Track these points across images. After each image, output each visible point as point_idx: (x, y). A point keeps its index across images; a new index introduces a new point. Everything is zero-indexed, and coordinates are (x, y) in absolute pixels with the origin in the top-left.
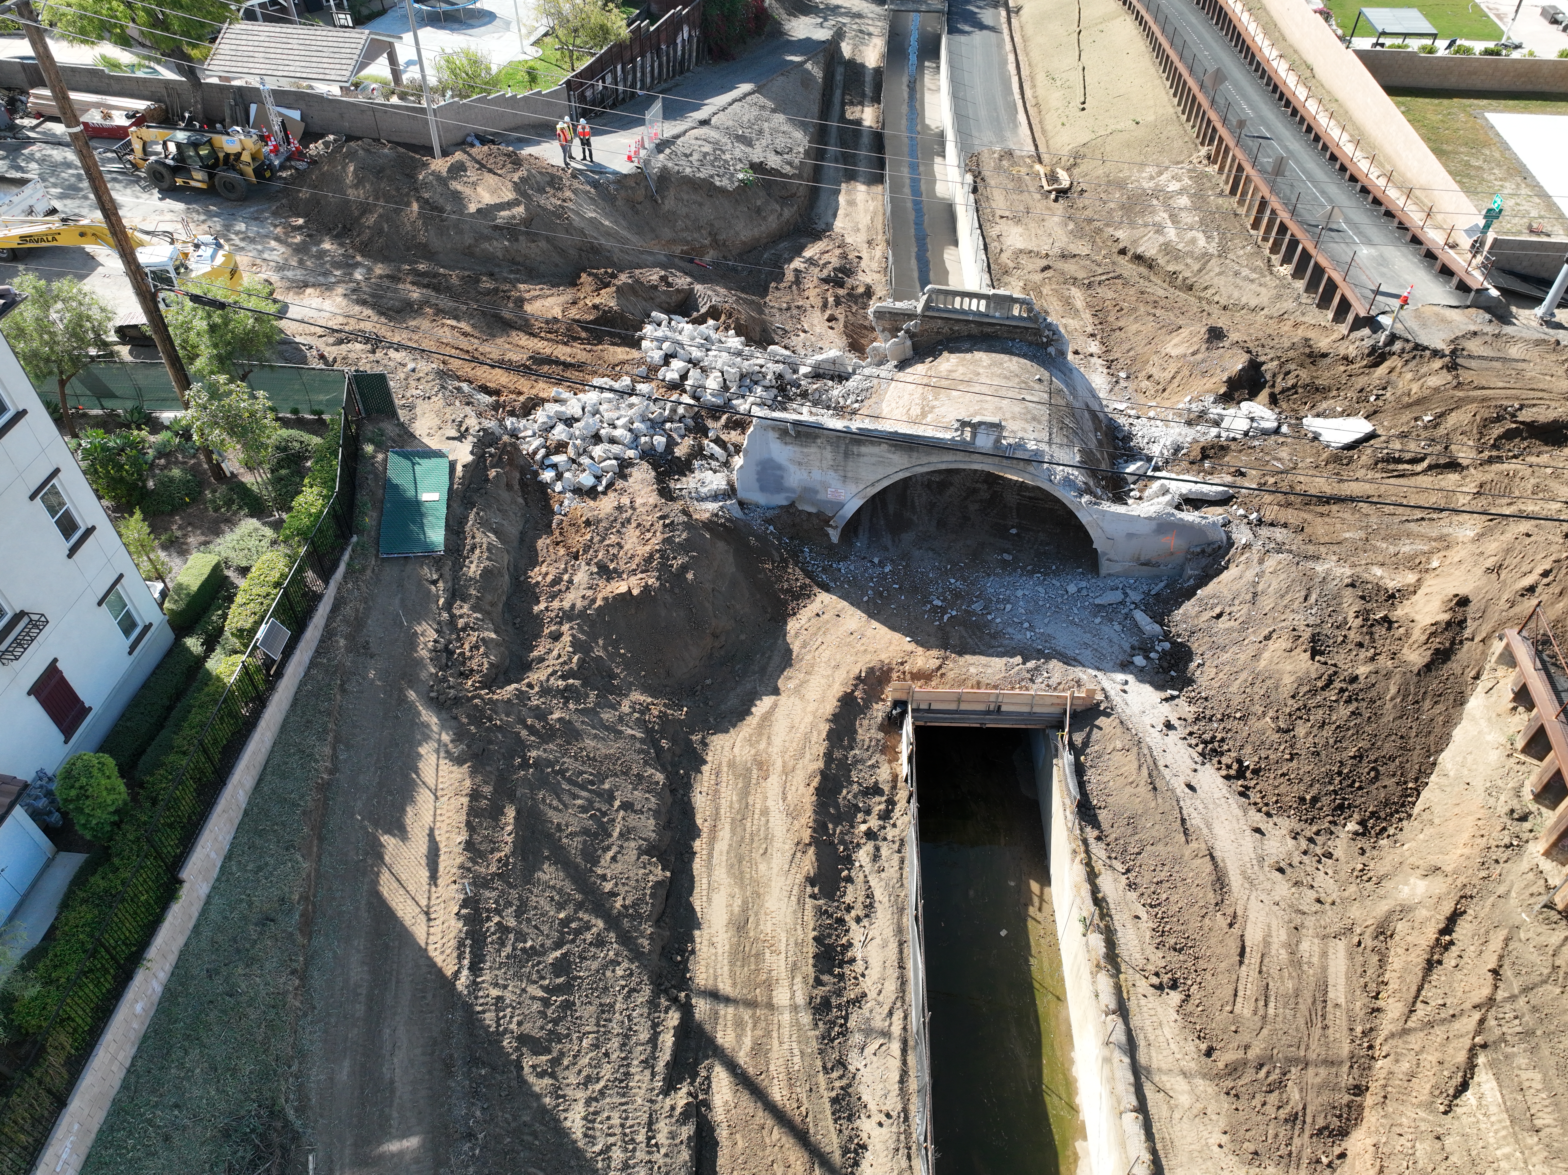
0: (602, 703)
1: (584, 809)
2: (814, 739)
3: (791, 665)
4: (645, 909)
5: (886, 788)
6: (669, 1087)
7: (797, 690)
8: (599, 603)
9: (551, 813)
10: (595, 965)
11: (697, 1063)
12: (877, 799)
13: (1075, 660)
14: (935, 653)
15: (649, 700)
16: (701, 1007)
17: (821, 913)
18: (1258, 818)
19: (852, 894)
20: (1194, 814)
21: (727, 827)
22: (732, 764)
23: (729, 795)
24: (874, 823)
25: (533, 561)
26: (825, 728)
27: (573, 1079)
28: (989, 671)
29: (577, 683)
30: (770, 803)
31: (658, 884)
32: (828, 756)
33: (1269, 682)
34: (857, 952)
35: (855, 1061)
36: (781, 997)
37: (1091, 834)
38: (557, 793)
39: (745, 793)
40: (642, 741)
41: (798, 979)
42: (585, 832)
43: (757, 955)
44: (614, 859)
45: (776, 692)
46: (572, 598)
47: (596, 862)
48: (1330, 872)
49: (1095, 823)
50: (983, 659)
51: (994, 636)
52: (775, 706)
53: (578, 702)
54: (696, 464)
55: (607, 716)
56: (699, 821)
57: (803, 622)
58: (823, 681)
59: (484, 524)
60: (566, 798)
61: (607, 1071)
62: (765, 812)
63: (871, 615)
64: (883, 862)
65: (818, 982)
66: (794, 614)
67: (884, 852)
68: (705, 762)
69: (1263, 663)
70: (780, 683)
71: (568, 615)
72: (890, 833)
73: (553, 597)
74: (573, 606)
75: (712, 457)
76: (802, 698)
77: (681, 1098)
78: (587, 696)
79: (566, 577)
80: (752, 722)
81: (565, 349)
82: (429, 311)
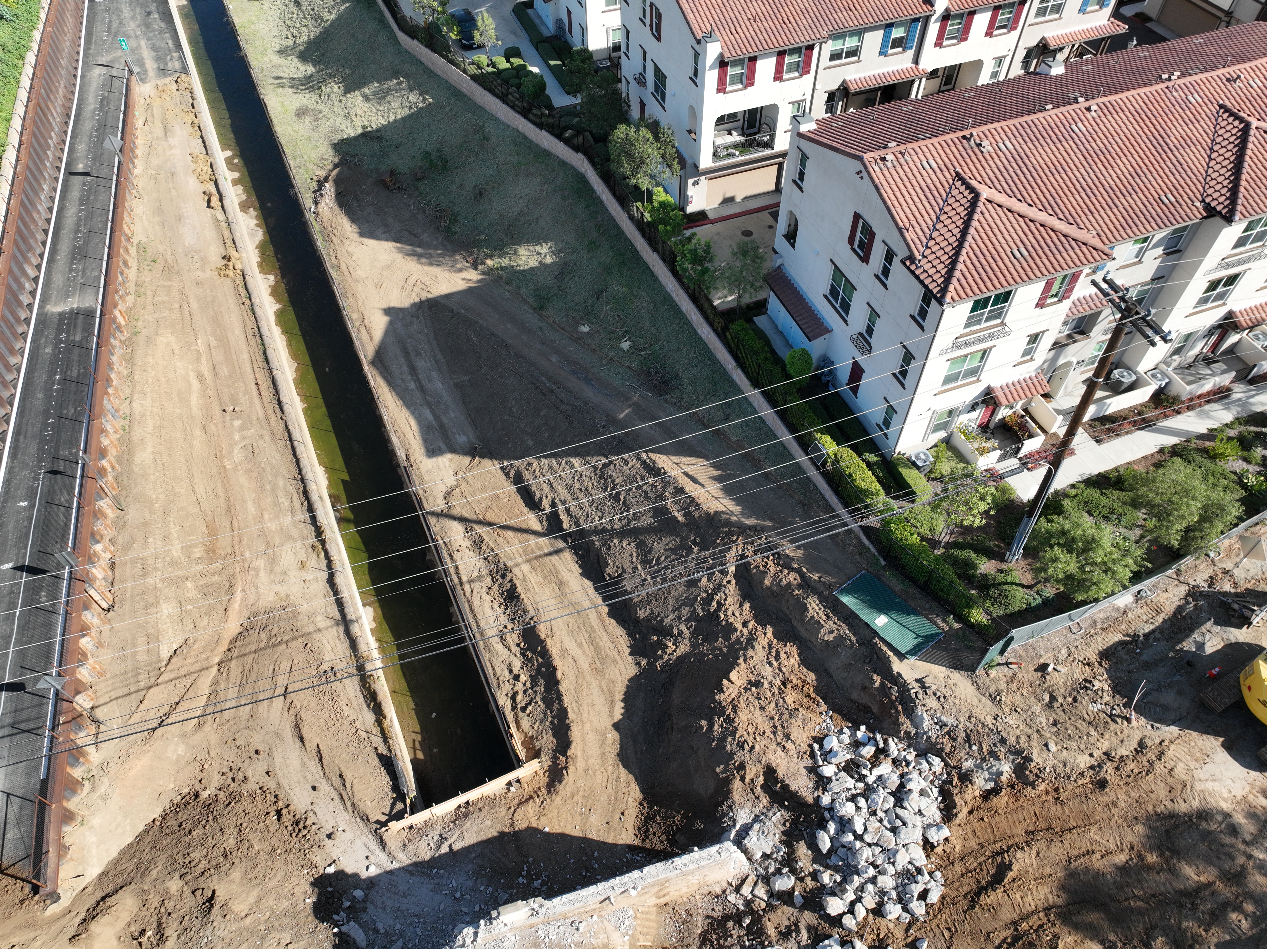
0: (693, 617)
1: (658, 558)
2: (574, 704)
3: (618, 755)
4: (604, 550)
5: (521, 714)
7: (604, 735)
8: (741, 661)
9: (668, 540)
10: (607, 511)
11: (549, 524)
12: (523, 704)
13: (411, 873)
14: (521, 825)
15: (679, 652)
16: (561, 544)
17: (525, 612)
18: (271, 784)
19: (513, 639)
20: (313, 769)
21: (596, 627)
22: (615, 661)
23: (605, 643)
24: (519, 687)
25: (804, 662)
26: (571, 715)
27: (586, 472)
28: (475, 828)
29: (712, 609)
30: (580, 652)
31: (607, 565)
32: (559, 696)
33: (252, 876)
34: (500, 611)
35: (482, 564)
36: (526, 567)
37: (383, 750)
38: (674, 551)
39: (597, 650)
40: (662, 620)
41: (521, 577)
42: (650, 551)
43: (546, 577)
44: (631, 555)
45: (616, 726)
46: (758, 653)
47: (638, 546)
48: (225, 763)
49: (381, 757)
50: (483, 837)
51: (482, 867)
52: (611, 715)
53: (702, 599)
54: (784, 850)
55: (686, 612)
56: (613, 621)
57: (630, 800)
58: (590, 752)
59: (840, 639)
60: (669, 553)
61: (577, 486)
62: (580, 645)
63: (585, 841)
64: (504, 667)
65: (511, 581)
66: (641, 804)
67: (507, 673)
68: (630, 654)
69: (254, 894)
70: (617, 735)
71: (751, 640)
72: (507, 688)
73: (770, 646)
74: (753, 647)
75: (778, 872)
76: (596, 731)
77: (546, 503)
78: (703, 609)
79: (775, 664)
80: (619, 695)
81: (1007, 915)
82: (1152, 858)
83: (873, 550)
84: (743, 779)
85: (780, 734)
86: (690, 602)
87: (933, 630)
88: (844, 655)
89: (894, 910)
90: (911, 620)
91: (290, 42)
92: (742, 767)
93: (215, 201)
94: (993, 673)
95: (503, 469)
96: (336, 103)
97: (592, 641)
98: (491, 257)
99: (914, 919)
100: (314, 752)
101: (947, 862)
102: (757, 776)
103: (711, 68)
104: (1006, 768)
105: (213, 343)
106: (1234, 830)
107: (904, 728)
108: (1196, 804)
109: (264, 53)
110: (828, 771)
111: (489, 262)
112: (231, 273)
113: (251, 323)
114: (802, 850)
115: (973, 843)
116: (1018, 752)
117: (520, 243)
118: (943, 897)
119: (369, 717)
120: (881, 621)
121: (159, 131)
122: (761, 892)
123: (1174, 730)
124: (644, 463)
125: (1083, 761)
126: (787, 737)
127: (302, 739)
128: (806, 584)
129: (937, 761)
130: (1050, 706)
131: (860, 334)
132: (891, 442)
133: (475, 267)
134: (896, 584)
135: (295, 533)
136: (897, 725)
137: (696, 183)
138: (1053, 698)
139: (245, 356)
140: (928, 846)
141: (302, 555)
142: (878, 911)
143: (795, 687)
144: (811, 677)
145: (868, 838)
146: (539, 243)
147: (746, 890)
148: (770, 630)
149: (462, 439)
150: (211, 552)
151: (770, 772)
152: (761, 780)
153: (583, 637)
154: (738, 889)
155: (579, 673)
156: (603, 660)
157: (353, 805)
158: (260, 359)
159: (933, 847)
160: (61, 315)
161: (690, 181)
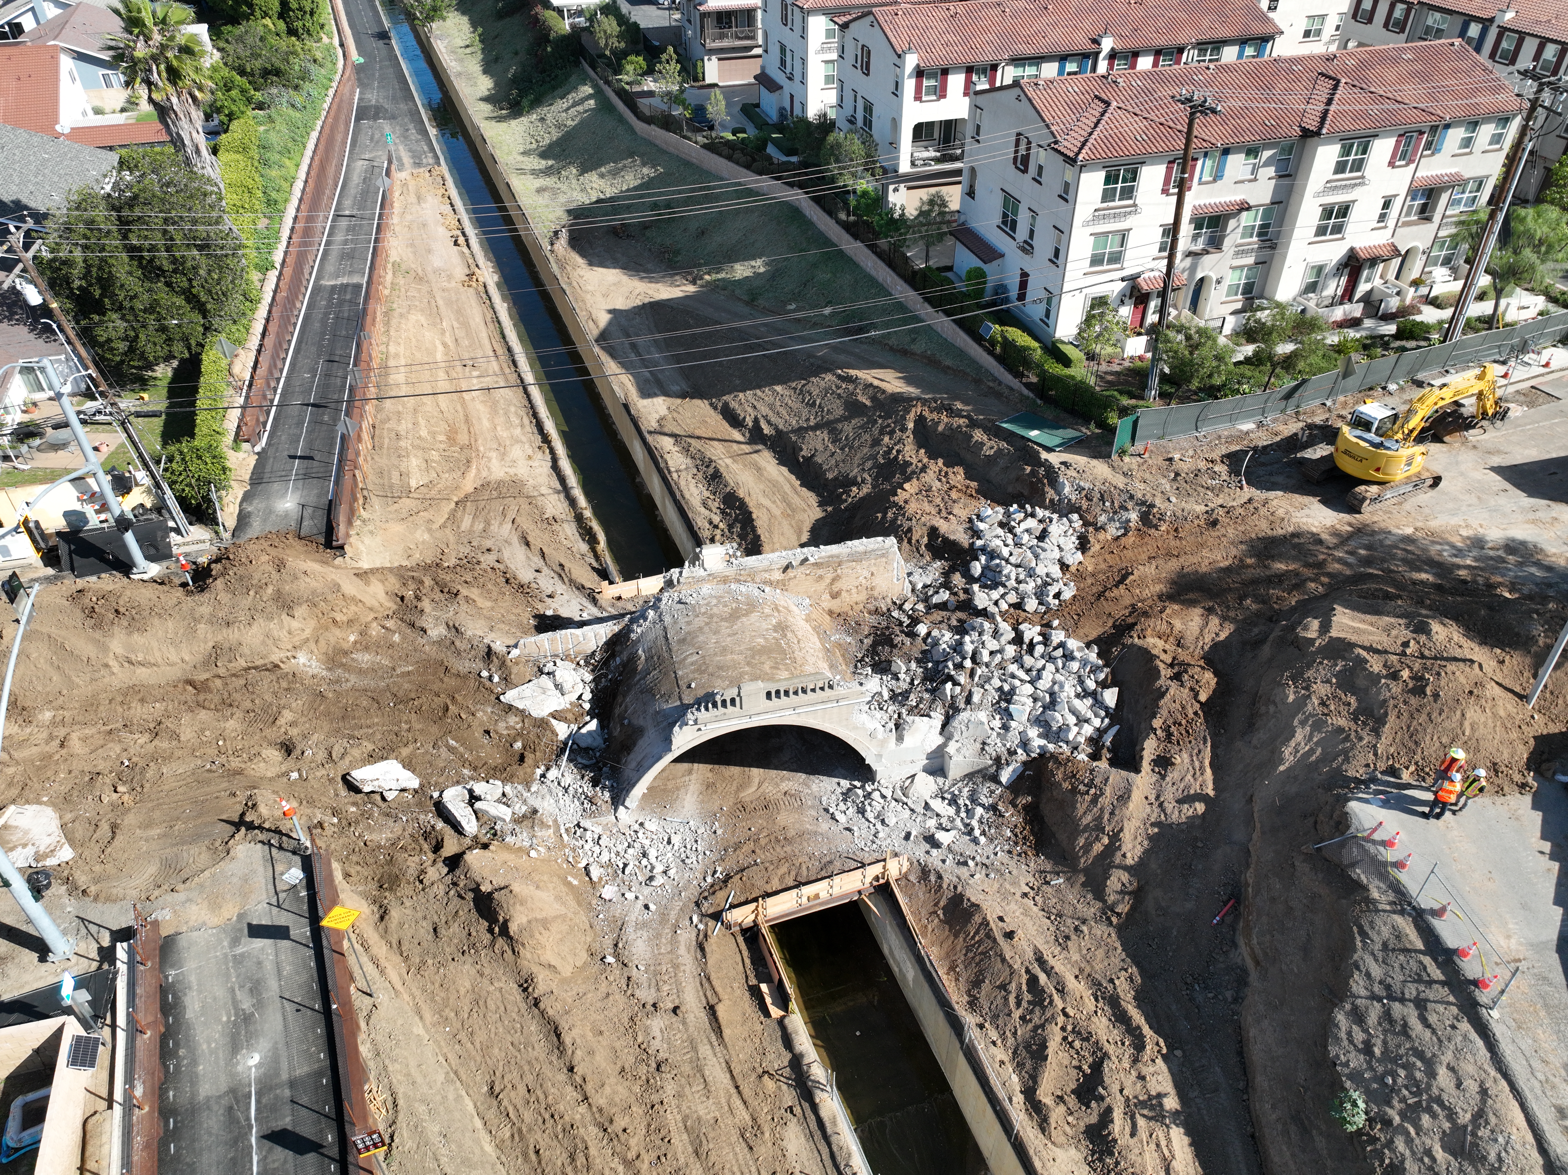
0: (875, 466)
1: (847, 435)
4: (800, 441)
6: (756, 421)
8: (914, 480)
9: (857, 421)
10: (804, 415)
11: (751, 434)
15: (861, 494)
16: (760, 446)
17: (726, 485)
18: (500, 566)
19: (714, 505)
20: (536, 560)
21: (788, 492)
22: (804, 510)
23: (796, 500)
25: (968, 476)
26: (763, 539)
27: (787, 393)
29: (892, 457)
30: (773, 505)
31: (801, 450)
32: (754, 529)
33: (487, 596)
34: (703, 488)
35: (689, 461)
36: (729, 461)
38: (860, 427)
40: (848, 476)
41: (724, 465)
42: (840, 432)
43: (747, 465)
44: (823, 439)
46: (930, 477)
47: (829, 432)
48: (462, 552)
52: (798, 539)
53: (884, 452)
54: (942, 580)
55: (869, 464)
56: (804, 488)
59: (1000, 450)
60: (856, 429)
61: (778, 403)
62: (774, 501)
67: (706, 525)
68: (818, 506)
71: (924, 469)
73: (940, 470)
74: (925, 472)
75: (937, 592)
77: (749, 421)
78: (884, 459)
79: (944, 479)
81: (1127, 601)
82: (1249, 561)
83: (1031, 395)
84: (909, 542)
85: (944, 514)
86: (874, 457)
87: (1078, 434)
88: (1002, 462)
89: (1031, 605)
90: (1060, 432)
91: (534, 146)
92: (910, 530)
93: (461, 240)
94: (1127, 459)
95: (711, 404)
96: (574, 181)
97: (785, 500)
98: (709, 274)
99: (1048, 610)
100: (538, 552)
101: (1079, 576)
102: (922, 537)
103: (910, 77)
104: (1134, 516)
105: (456, 325)
106: (1320, 542)
107: (1048, 496)
108: (1291, 529)
109: (509, 153)
110: (981, 526)
111: (707, 277)
112: (474, 284)
113: (489, 315)
114: (957, 579)
115: (1103, 566)
116: (1143, 503)
117: (736, 261)
118: (1074, 596)
119: (584, 547)
120: (1034, 434)
121: (413, 199)
122: (921, 607)
123: (1280, 493)
124: (839, 377)
125: (1200, 509)
126: (950, 513)
127: (528, 544)
128: (973, 424)
129: (1075, 517)
130: (1175, 479)
131: (1025, 242)
132: (1050, 330)
133: (694, 282)
134: (1050, 413)
135: (524, 439)
136: (1043, 494)
137: (896, 190)
138: (1177, 474)
139: (484, 335)
140: (1064, 567)
141: (530, 452)
142: (1019, 606)
143: (960, 491)
144: (974, 484)
145: (1013, 560)
146: (754, 258)
147: (907, 606)
148: (940, 462)
149: (676, 388)
150: (451, 439)
151: (933, 532)
152: (925, 540)
153: (777, 498)
154: (900, 607)
155: (772, 516)
156: (793, 510)
157: (571, 581)
158: (498, 337)
159: (1068, 566)
160: (333, 287)
161: (891, 187)
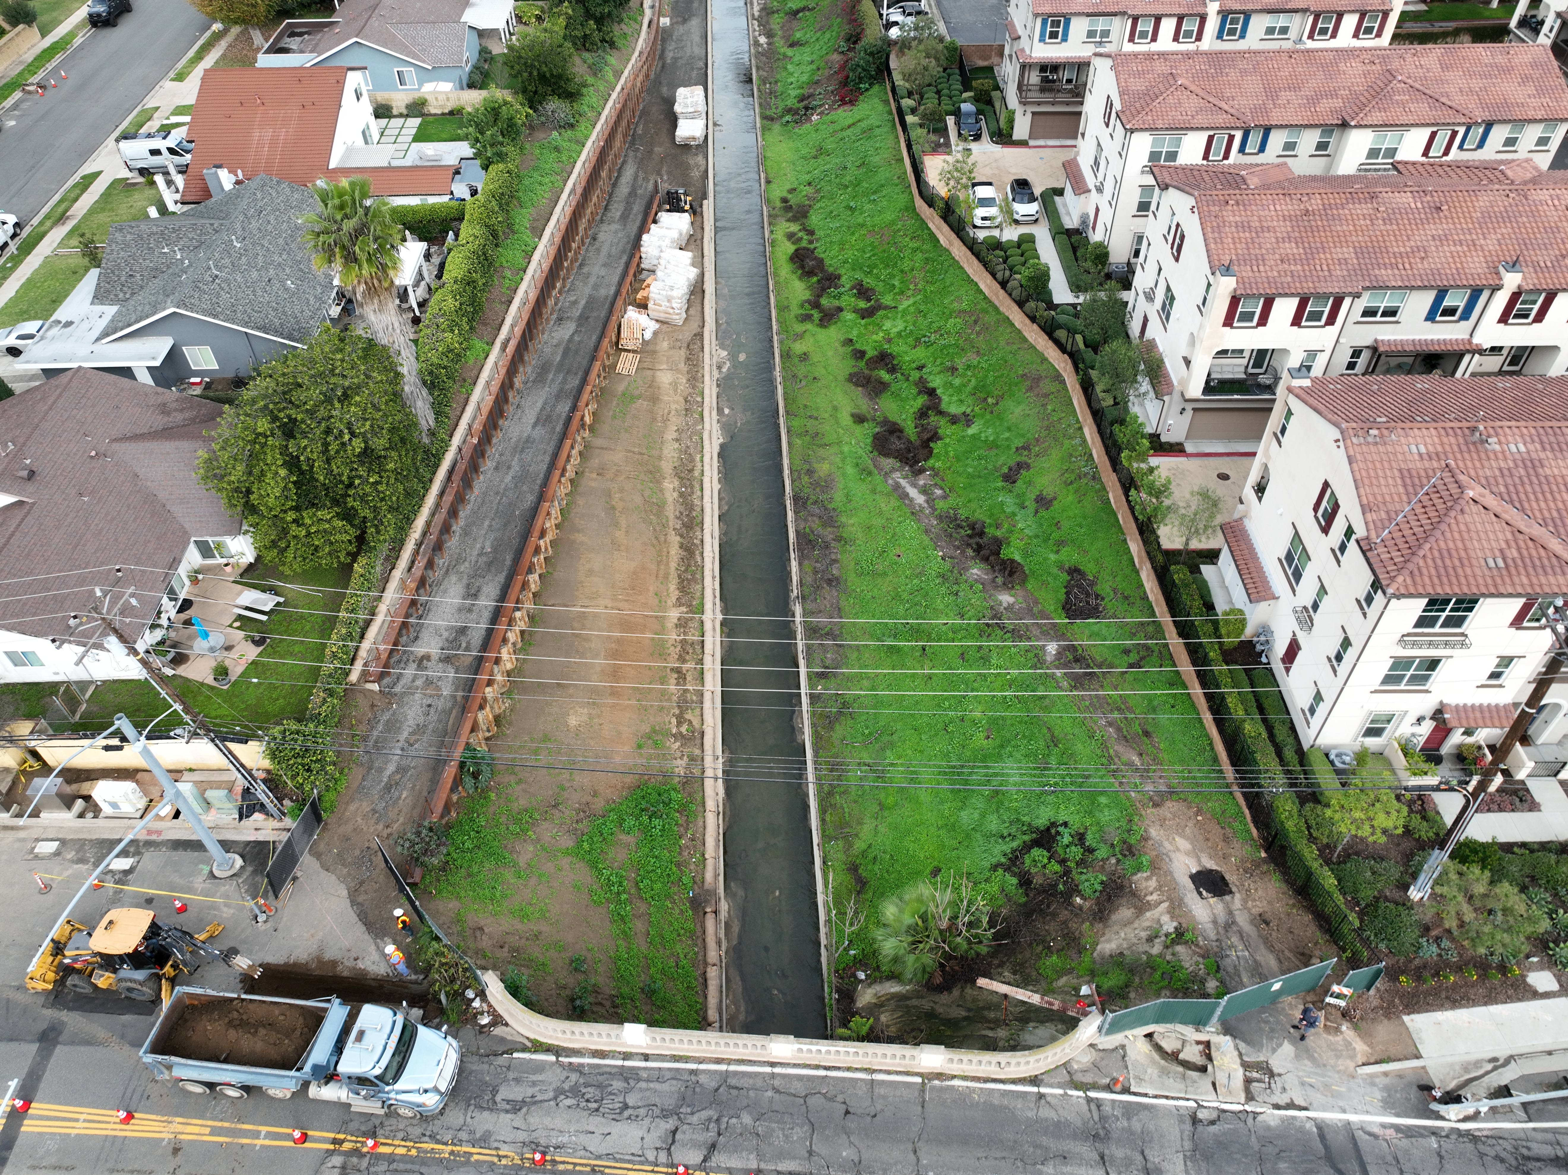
83: (1255, 835)
131: (1305, 608)
137: (1180, 412)
